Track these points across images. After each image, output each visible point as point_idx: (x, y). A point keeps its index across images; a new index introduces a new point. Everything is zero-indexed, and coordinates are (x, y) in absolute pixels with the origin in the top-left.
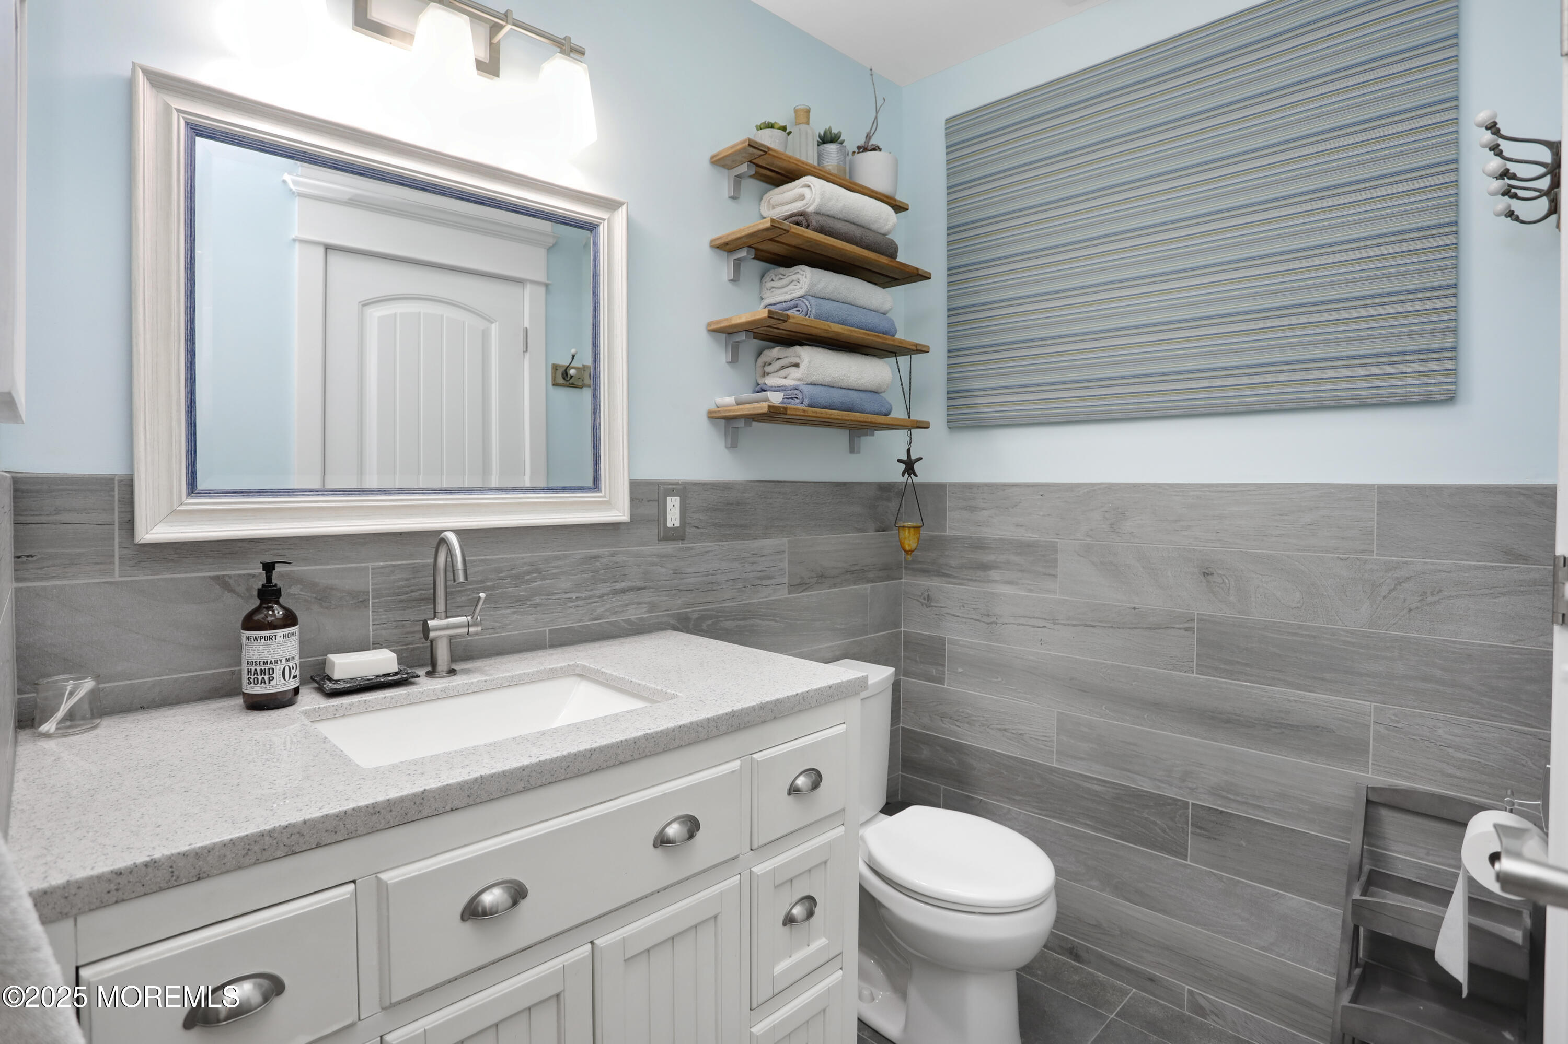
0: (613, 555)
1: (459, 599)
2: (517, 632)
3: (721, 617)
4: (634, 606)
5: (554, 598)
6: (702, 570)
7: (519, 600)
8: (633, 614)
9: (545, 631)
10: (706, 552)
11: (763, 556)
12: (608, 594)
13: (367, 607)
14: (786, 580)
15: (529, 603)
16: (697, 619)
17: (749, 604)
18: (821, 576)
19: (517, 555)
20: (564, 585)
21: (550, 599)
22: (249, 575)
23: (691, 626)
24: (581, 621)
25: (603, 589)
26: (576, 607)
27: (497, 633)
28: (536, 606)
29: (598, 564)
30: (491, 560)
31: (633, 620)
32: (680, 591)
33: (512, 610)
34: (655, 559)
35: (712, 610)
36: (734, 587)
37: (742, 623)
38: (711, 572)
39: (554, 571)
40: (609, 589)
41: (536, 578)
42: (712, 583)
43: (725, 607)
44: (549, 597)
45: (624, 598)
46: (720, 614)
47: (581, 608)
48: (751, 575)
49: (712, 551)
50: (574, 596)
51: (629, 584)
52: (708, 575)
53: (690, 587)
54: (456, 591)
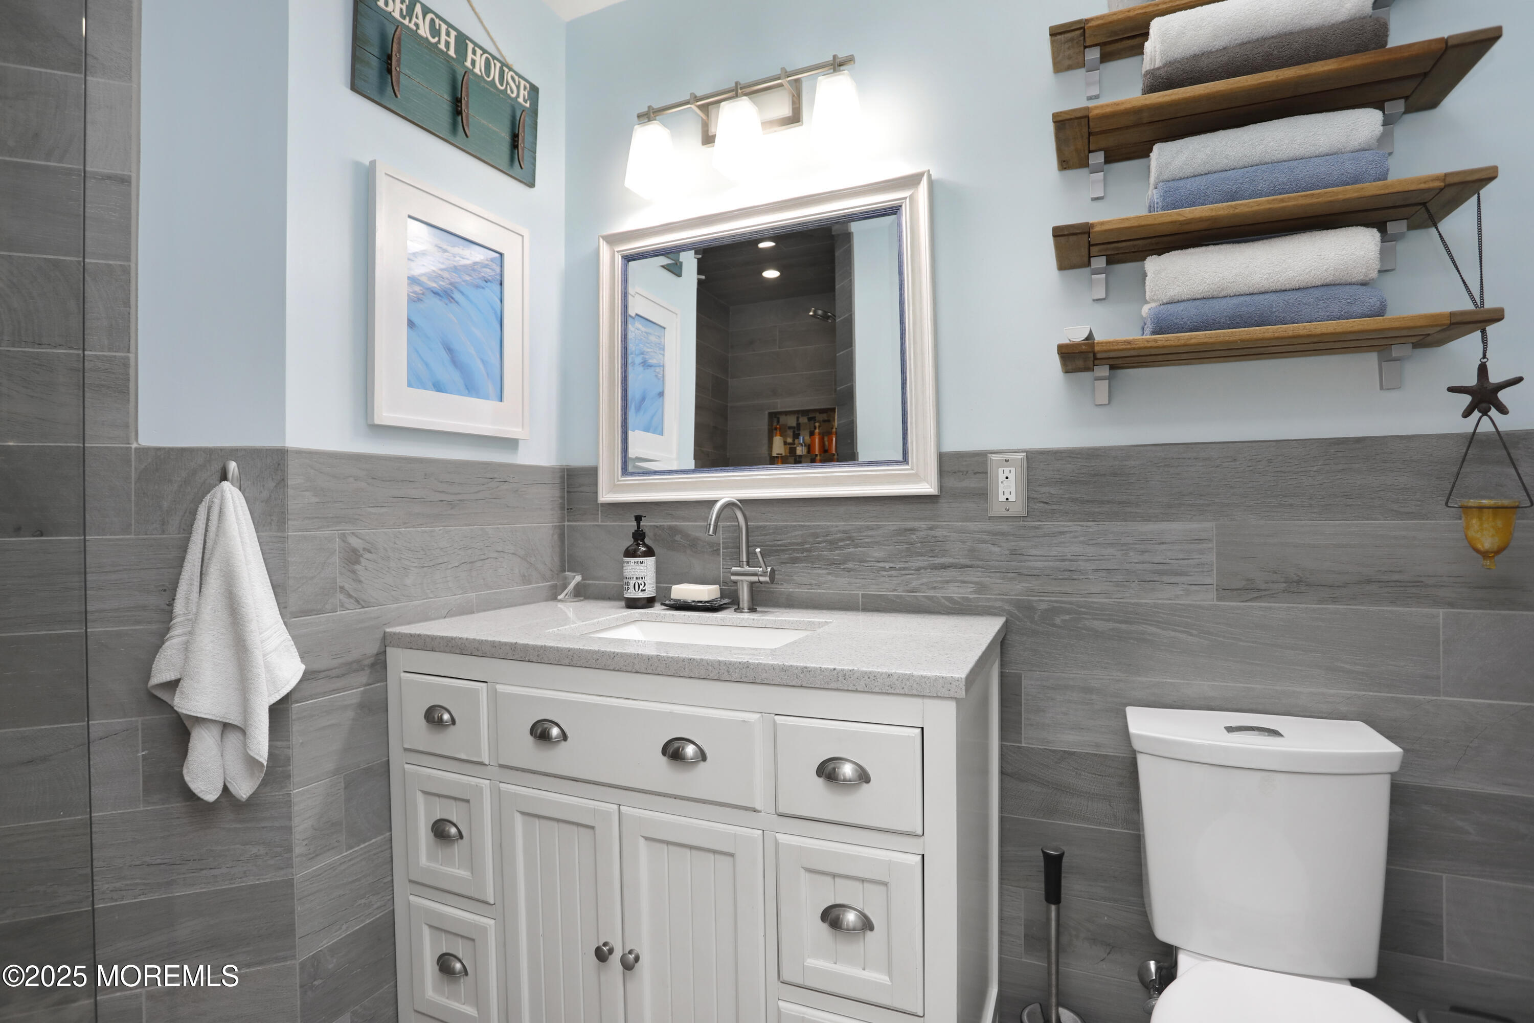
0: (931, 529)
1: (782, 557)
2: (831, 591)
3: (1085, 613)
4: (957, 584)
5: (866, 565)
6: (1055, 553)
7: (833, 563)
8: (956, 592)
9: (859, 594)
10: (1060, 532)
11: (1163, 543)
12: (925, 568)
13: (719, 554)
14: (1212, 579)
15: (842, 567)
16: (1046, 610)
17: (1137, 604)
18: (1298, 582)
19: (831, 523)
20: (876, 554)
21: (863, 566)
22: (655, 526)
23: (1036, 618)
24: (894, 590)
25: (920, 562)
26: (890, 576)
27: (814, 589)
28: (849, 570)
29: (914, 537)
30: (809, 526)
31: (956, 598)
32: (1020, 574)
33: (827, 571)
34: (984, 537)
35: (1071, 603)
36: (1108, 580)
37: (1124, 626)
38: (1069, 557)
39: (866, 540)
40: (927, 563)
41: (849, 545)
42: (1070, 571)
43: (1092, 602)
44: (862, 564)
45: (945, 574)
46: (1083, 610)
47: (895, 578)
48: (1140, 566)
49: (1071, 532)
50: (887, 566)
51: (951, 560)
52: (1063, 560)
53: (1036, 572)
54: (780, 550)
